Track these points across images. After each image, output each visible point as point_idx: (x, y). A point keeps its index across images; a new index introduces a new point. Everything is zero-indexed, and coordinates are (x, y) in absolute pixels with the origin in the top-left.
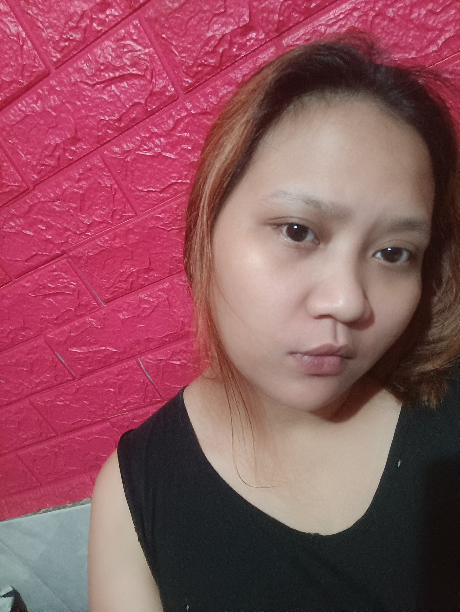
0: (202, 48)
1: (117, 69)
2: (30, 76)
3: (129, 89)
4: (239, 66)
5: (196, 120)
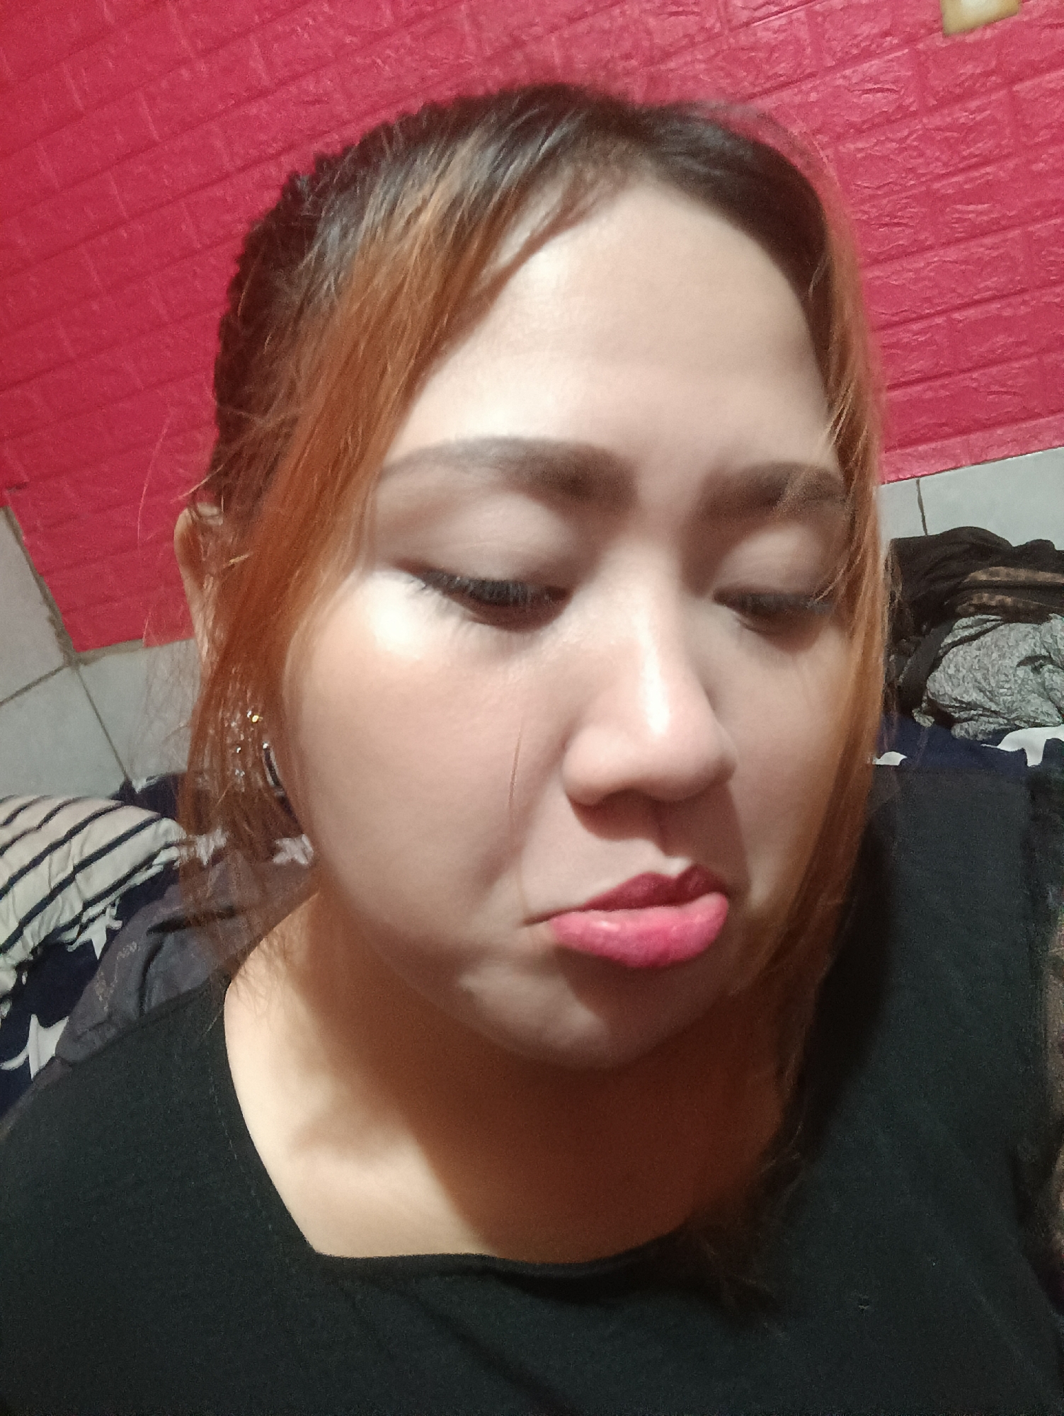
0: (954, 79)
1: (878, 82)
2: (800, 74)
3: (883, 100)
4: (976, 98)
5: (928, 133)
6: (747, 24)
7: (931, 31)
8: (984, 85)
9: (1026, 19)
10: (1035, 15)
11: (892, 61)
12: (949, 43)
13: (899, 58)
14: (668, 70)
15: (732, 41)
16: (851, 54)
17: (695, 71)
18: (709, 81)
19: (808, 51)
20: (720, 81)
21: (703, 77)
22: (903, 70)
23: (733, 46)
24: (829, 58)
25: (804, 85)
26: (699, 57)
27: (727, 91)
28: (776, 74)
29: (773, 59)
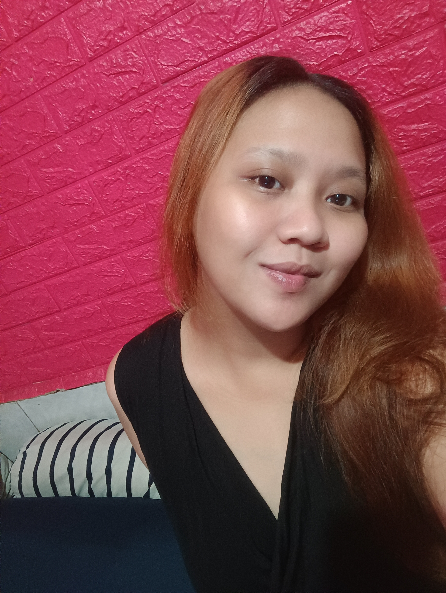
0: (392, 23)
1: (328, 31)
2: (263, 29)
3: (333, 45)
4: (413, 37)
5: (374, 70)
8: (419, 25)
13: (344, 9)
14: (156, 36)
15: (202, 7)
16: (303, 9)
17: (177, 35)
18: (190, 42)
19: (267, 10)
20: (199, 42)
21: (184, 40)
22: (348, 19)
23: (204, 11)
24: (285, 15)
25: (268, 38)
26: (178, 22)
27: (206, 50)
28: (243, 31)
29: (239, 19)
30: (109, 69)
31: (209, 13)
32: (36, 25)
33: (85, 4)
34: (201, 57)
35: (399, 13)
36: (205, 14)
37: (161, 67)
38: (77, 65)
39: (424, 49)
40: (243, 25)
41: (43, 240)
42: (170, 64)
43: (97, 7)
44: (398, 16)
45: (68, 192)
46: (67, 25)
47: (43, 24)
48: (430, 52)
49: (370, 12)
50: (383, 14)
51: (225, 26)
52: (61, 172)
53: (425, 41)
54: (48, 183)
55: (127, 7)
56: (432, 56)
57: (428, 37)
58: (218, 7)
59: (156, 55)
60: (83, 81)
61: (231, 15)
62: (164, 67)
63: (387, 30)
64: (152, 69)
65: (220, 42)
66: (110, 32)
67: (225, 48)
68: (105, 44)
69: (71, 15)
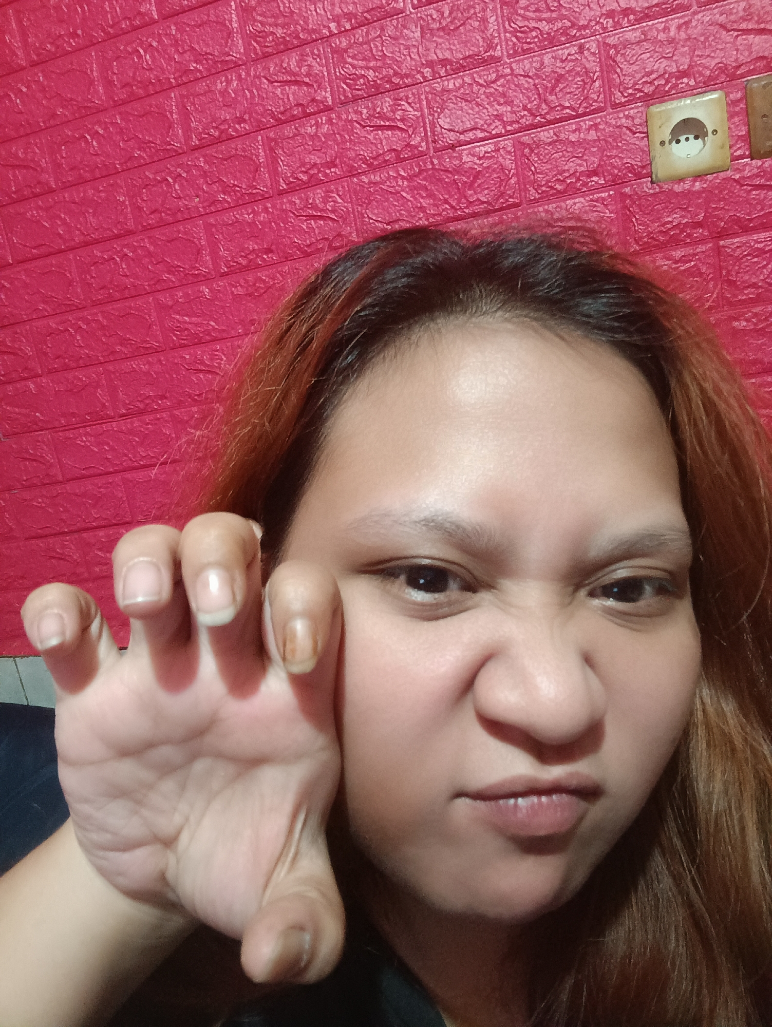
6: (453, 147)
7: (639, 176)
8: (689, 236)
9: (737, 177)
10: (747, 173)
11: (597, 201)
12: (657, 190)
13: (603, 199)
14: (370, 183)
15: (436, 161)
16: (556, 189)
17: (397, 188)
18: (411, 199)
19: (512, 181)
20: (422, 200)
21: (404, 194)
22: (607, 211)
23: (437, 167)
24: (533, 191)
25: (506, 214)
26: (402, 173)
27: (428, 212)
28: (478, 200)
29: (476, 185)
30: (301, 209)
31: (442, 170)
32: (224, 136)
33: (293, 127)
34: (420, 219)
35: (668, 216)
36: (437, 170)
37: (367, 220)
38: (263, 195)
39: (693, 263)
40: (480, 193)
41: (141, 412)
42: (380, 219)
43: (306, 133)
44: (667, 220)
45: (199, 352)
46: (263, 145)
47: (232, 138)
48: (699, 269)
49: (634, 209)
50: (648, 214)
51: (458, 189)
52: (196, 325)
53: (695, 255)
54: (176, 335)
55: (344, 142)
56: (701, 274)
57: (698, 250)
58: (455, 165)
59: (365, 205)
60: (263, 217)
61: (468, 178)
62: (371, 221)
63: (652, 233)
64: (355, 220)
65: (448, 207)
66: (315, 165)
67: (451, 215)
68: (304, 178)
69: (272, 135)
